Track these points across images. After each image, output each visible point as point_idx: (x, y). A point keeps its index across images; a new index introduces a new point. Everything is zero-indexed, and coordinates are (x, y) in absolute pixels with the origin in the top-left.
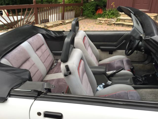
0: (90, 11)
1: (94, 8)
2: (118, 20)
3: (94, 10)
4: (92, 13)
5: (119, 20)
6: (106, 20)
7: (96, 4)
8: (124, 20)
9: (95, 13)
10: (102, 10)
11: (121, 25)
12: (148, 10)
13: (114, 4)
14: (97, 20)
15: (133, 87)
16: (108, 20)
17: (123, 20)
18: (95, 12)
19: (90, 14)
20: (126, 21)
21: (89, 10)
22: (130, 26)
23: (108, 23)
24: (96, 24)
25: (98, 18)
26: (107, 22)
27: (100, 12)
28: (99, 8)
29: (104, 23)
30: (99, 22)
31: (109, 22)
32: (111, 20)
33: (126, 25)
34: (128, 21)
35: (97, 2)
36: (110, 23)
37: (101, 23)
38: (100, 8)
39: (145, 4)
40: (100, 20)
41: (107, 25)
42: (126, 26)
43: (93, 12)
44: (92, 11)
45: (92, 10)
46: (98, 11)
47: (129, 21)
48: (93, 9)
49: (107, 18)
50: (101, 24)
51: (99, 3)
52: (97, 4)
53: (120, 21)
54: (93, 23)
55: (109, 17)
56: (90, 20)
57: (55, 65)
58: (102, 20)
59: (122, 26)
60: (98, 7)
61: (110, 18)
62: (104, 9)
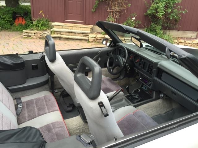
0: (6, 20)
1: (11, 16)
2: (52, 32)
3: (11, 19)
4: (9, 23)
5: (54, 32)
6: (37, 33)
7: (12, 11)
8: (60, 33)
9: (13, 23)
10: (23, 19)
11: (58, 39)
12: (83, 21)
13: (42, 12)
14: (24, 33)
15: (134, 106)
16: (40, 32)
17: (58, 33)
18: (13, 21)
19: (6, 25)
20: (62, 33)
21: (4, 18)
22: (69, 40)
23: (40, 37)
24: (22, 38)
25: (24, 31)
26: (39, 35)
27: (20, 21)
28: (18, 17)
29: (35, 36)
30: (27, 36)
31: (41, 34)
32: (44, 33)
33: (64, 38)
34: (64, 33)
35: (14, 8)
36: (43, 36)
37: (30, 36)
38: (20, 17)
39: (78, 14)
40: (28, 33)
41: (40, 39)
42: (64, 40)
43: (10, 21)
44: (8, 21)
45: (8, 19)
46: (17, 21)
47: (66, 33)
48: (9, 17)
49: (37, 30)
50: (31, 38)
51: (17, 9)
52: (14, 11)
53: (55, 34)
54: (17, 37)
55: (39, 29)
56: (10, 32)
57: (21, 107)
58: (31, 33)
59: (60, 40)
60: (16, 15)
61: (41, 30)
62: (26, 18)
